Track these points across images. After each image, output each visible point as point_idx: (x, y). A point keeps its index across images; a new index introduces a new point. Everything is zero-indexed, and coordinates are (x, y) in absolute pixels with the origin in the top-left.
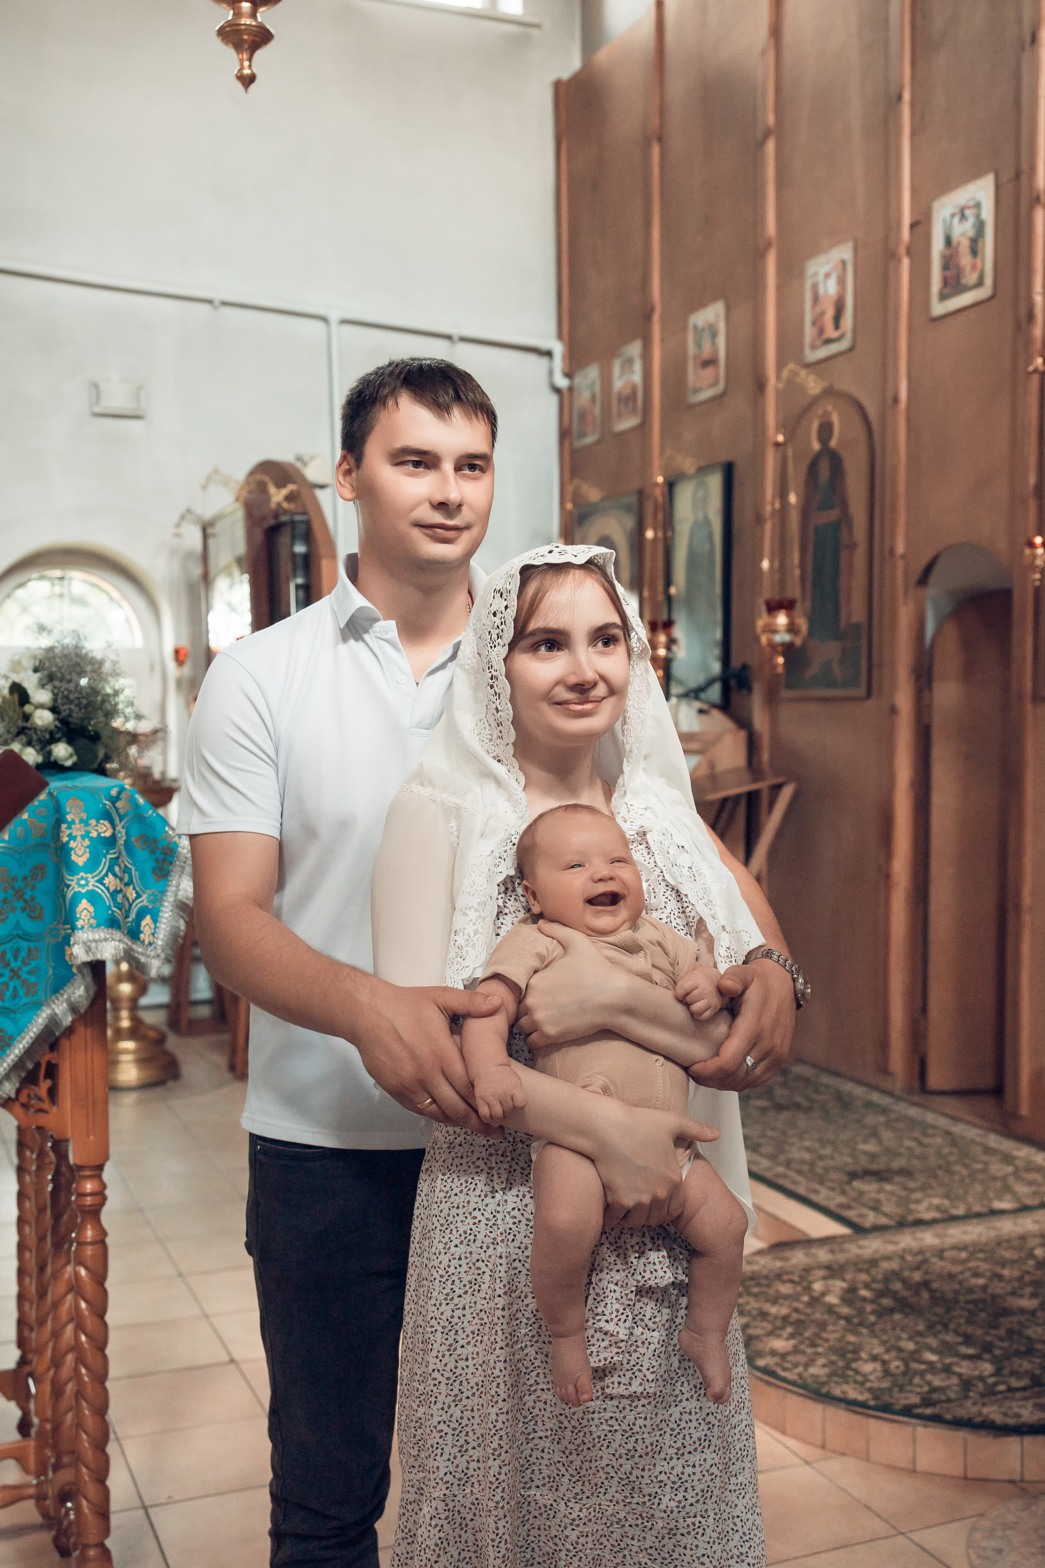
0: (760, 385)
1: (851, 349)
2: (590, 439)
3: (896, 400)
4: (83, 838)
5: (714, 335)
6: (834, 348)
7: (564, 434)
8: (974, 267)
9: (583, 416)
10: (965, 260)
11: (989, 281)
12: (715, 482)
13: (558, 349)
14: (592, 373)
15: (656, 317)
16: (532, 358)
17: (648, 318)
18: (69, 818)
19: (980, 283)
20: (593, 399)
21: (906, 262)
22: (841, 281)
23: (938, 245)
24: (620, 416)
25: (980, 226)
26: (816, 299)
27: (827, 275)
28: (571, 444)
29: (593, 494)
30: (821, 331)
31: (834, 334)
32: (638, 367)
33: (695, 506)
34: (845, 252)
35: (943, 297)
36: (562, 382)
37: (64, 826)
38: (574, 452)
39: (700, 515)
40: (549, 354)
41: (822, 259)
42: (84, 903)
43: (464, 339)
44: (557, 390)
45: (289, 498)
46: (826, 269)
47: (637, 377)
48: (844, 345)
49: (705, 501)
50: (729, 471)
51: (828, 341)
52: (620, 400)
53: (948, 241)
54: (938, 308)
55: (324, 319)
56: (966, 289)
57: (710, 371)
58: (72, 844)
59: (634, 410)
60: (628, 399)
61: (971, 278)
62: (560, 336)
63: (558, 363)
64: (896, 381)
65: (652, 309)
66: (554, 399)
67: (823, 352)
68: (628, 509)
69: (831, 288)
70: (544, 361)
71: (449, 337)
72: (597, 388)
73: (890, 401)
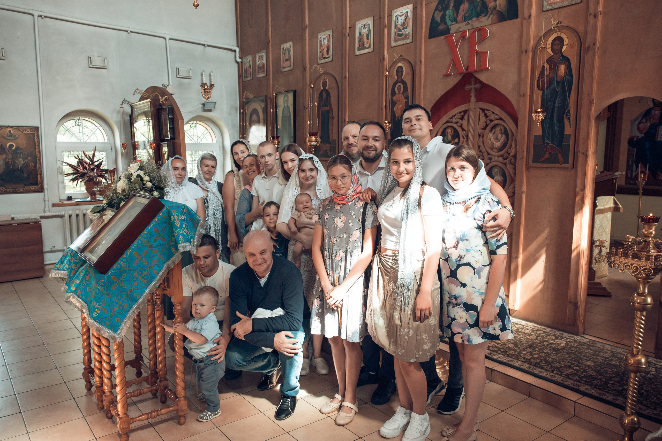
0: (305, 69)
1: (332, 61)
2: (249, 79)
3: (345, 77)
4: (178, 219)
5: (289, 52)
6: (327, 60)
7: (240, 76)
8: (367, 43)
9: (246, 71)
10: (365, 40)
11: (372, 47)
12: (291, 96)
13: (237, 50)
14: (249, 58)
15: (270, 44)
16: (230, 52)
17: (268, 44)
18: (174, 214)
19: (369, 47)
20: (250, 66)
21: (348, 38)
22: (329, 41)
23: (357, 34)
24: (259, 72)
25: (369, 31)
26: (321, 45)
27: (324, 39)
28: (242, 79)
29: (251, 96)
30: (323, 55)
31: (327, 56)
32: (264, 58)
33: (284, 102)
34: (330, 32)
35: (359, 50)
36: (239, 60)
37: (172, 217)
38: (243, 82)
39: (286, 105)
40: (235, 51)
41: (323, 33)
42: (181, 237)
43: (208, 46)
44: (238, 63)
45: (165, 100)
46: (324, 37)
47: (264, 61)
48: (330, 59)
49: (287, 101)
50: (295, 93)
51: (325, 58)
52: (259, 67)
53: (360, 34)
54: (357, 53)
55: (165, 39)
56: (365, 48)
57: (288, 62)
58: (175, 221)
59: (264, 71)
60: (262, 68)
61: (367, 46)
62: (238, 46)
63: (238, 54)
64: (345, 72)
65: (269, 41)
66: (237, 65)
67: (323, 61)
68: (263, 101)
69: (326, 42)
70: (233, 53)
71: (204, 45)
72: (251, 63)
73: (344, 77)
